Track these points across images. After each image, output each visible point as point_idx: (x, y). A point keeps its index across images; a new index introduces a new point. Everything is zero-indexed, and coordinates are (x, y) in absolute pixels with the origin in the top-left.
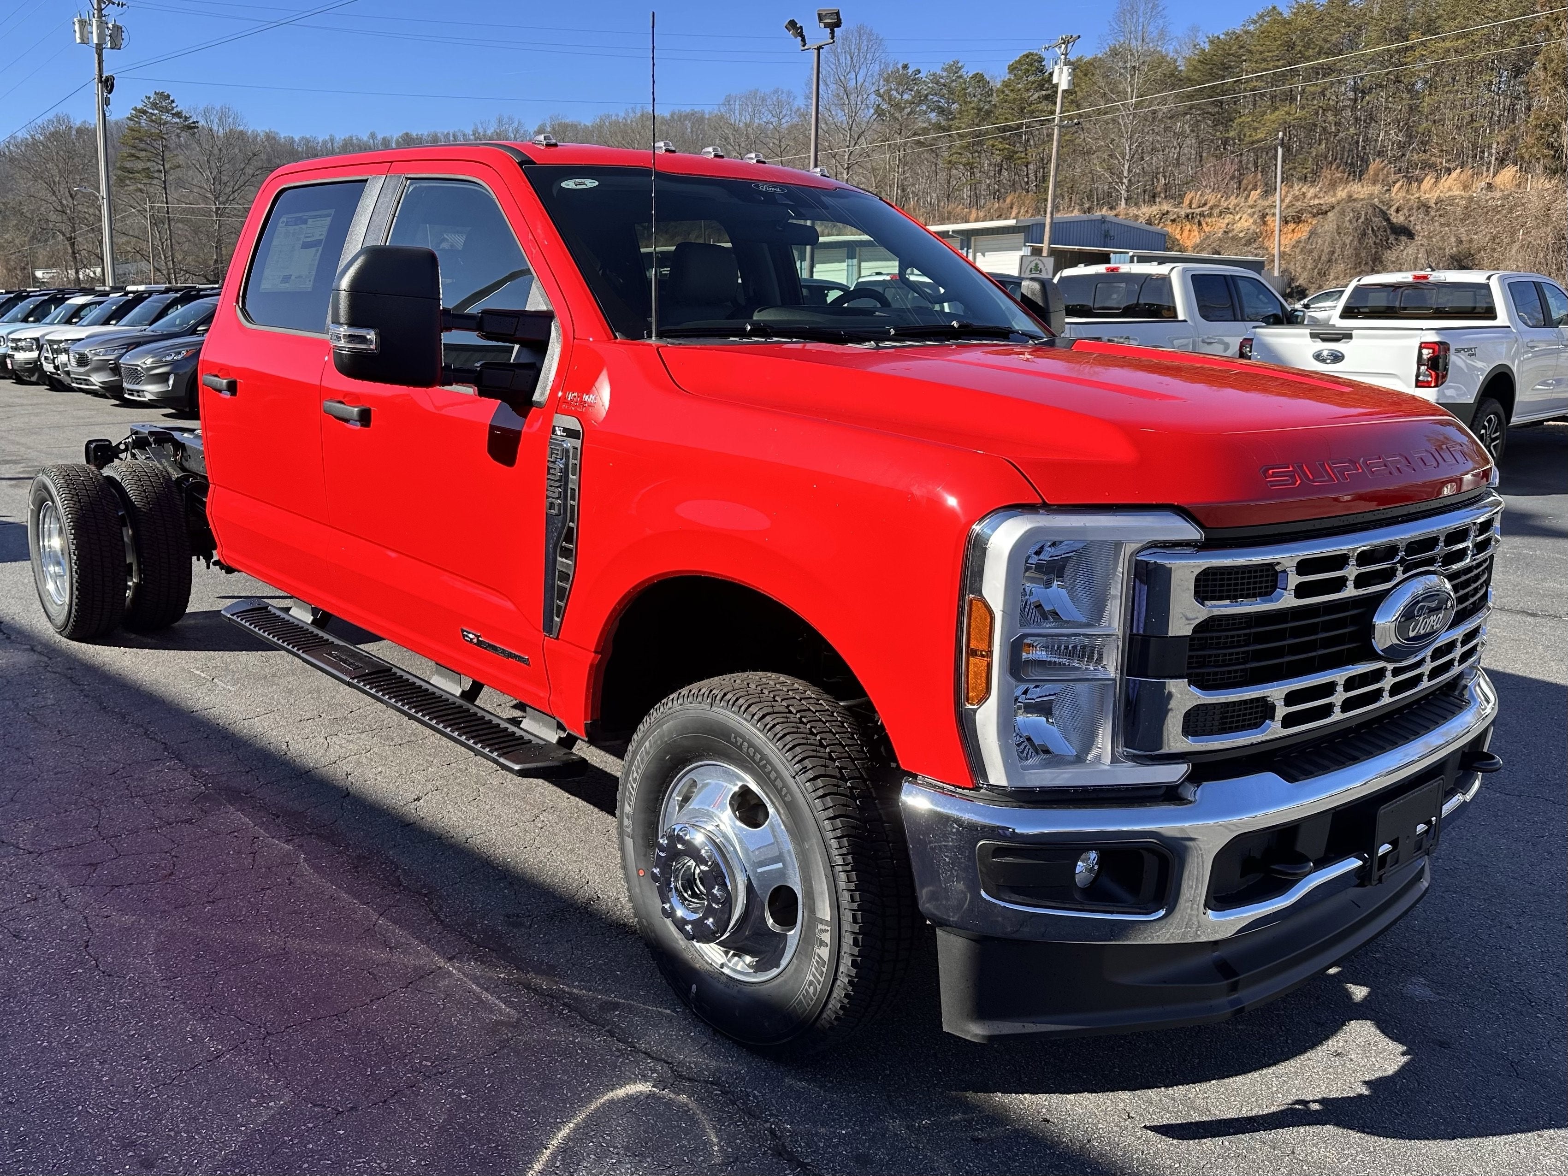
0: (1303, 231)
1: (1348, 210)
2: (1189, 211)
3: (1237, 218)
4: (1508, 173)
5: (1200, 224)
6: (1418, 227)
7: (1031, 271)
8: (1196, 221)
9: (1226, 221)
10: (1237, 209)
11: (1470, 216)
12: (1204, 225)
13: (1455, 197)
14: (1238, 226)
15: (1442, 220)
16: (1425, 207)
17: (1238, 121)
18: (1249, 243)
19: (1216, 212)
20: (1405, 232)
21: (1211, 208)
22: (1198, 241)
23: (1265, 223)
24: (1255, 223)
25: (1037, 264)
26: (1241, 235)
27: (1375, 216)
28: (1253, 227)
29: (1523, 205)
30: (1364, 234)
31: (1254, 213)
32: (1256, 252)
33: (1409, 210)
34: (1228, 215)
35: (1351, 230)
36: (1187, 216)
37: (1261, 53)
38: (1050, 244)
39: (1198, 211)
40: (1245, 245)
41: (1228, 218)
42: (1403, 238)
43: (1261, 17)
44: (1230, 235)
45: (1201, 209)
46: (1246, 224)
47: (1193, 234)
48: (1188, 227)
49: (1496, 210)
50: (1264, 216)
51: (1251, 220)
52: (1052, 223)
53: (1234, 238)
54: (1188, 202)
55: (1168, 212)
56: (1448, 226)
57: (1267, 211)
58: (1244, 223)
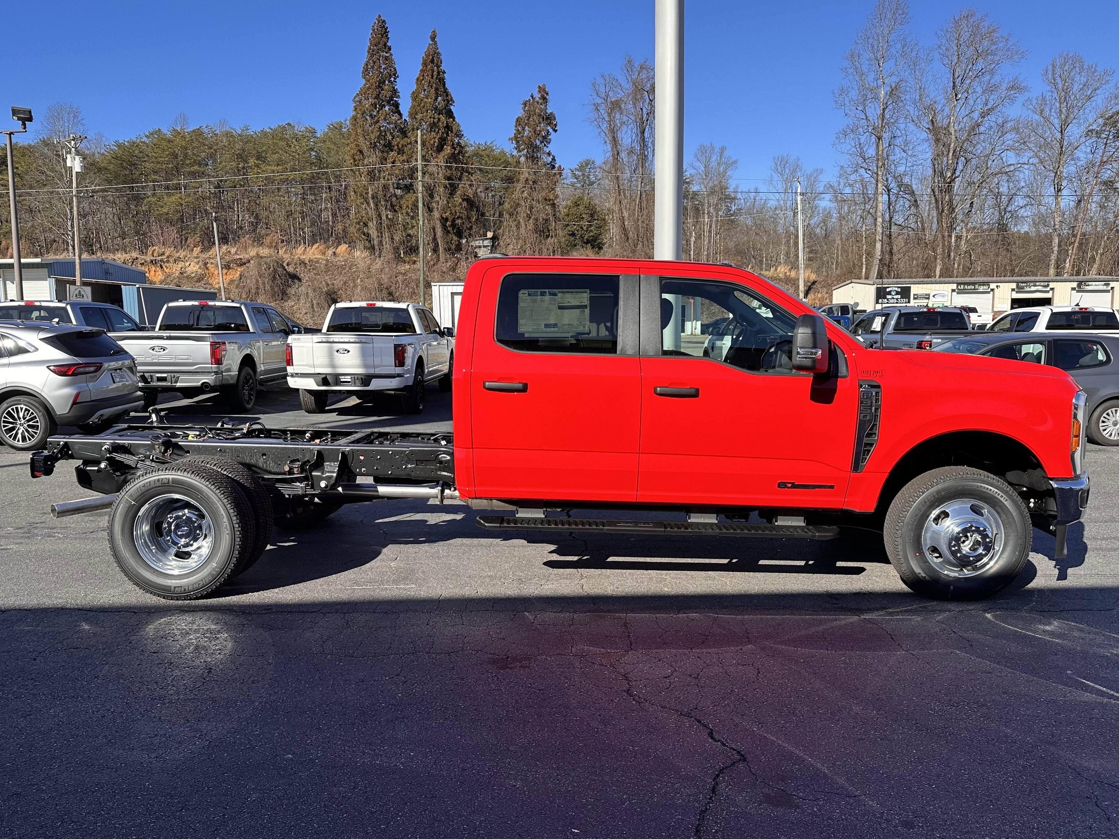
0: (235, 274)
1: (263, 263)
2: (152, 258)
3: (187, 264)
4: (343, 248)
5: (162, 267)
6: (302, 275)
7: (76, 296)
8: (159, 265)
9: (180, 266)
10: (186, 258)
11: (329, 270)
12: (165, 268)
13: (319, 259)
14: (189, 270)
15: (315, 272)
16: (303, 263)
17: (147, 199)
18: (199, 280)
19: (171, 260)
20: (295, 277)
21: (168, 257)
22: (163, 278)
23: (207, 268)
24: (200, 268)
25: (80, 291)
26: (193, 275)
27: (279, 267)
28: (199, 270)
29: (356, 265)
30: (274, 277)
31: (199, 261)
32: (205, 286)
33: (295, 265)
34: (181, 262)
35: (266, 275)
36: (152, 261)
37: (156, 158)
38: (81, 278)
39: (159, 258)
40: (197, 282)
41: (181, 264)
42: (296, 281)
43: (152, 134)
44: (185, 275)
45: (160, 257)
46: (195, 269)
47: (157, 274)
48: (154, 268)
49: (343, 267)
50: (206, 264)
51: (198, 266)
52: (81, 263)
53: (188, 277)
54: (151, 253)
55: (137, 258)
56: (319, 275)
57: (207, 261)
58: (193, 268)
